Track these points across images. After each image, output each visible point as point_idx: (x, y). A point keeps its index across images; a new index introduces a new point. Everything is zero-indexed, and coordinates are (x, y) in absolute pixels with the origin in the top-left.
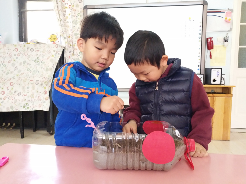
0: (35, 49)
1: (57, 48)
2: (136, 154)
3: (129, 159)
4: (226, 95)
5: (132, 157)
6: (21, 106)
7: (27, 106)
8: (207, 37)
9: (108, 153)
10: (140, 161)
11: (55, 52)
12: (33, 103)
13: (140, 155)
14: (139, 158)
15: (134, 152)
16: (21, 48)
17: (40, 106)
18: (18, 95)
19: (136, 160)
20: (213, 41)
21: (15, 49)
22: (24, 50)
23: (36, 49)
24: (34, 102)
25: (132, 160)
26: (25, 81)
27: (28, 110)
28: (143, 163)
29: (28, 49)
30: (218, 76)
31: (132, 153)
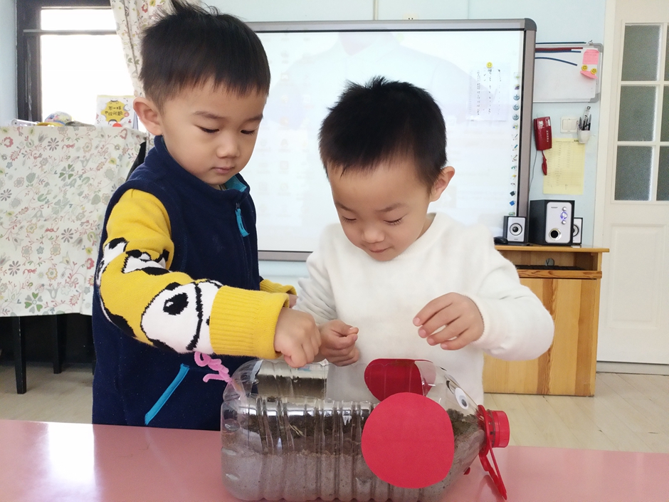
0: (63, 140)
1: (125, 138)
2: (345, 458)
3: (323, 473)
4: (584, 273)
5: (333, 467)
6: (19, 302)
7: (36, 302)
8: (535, 117)
9: (265, 454)
10: (354, 476)
11: (120, 152)
12: (53, 292)
13: (354, 461)
14: (353, 469)
15: (338, 452)
16: (23, 138)
17: (73, 302)
18: (9, 269)
19: (345, 474)
20: (550, 127)
21: (5, 139)
22: (30, 144)
23: (65, 140)
24: (56, 291)
25: (331, 475)
26: (32, 231)
27: (40, 313)
28: (364, 482)
29: (41, 139)
30: (564, 222)
31: (333, 456)
